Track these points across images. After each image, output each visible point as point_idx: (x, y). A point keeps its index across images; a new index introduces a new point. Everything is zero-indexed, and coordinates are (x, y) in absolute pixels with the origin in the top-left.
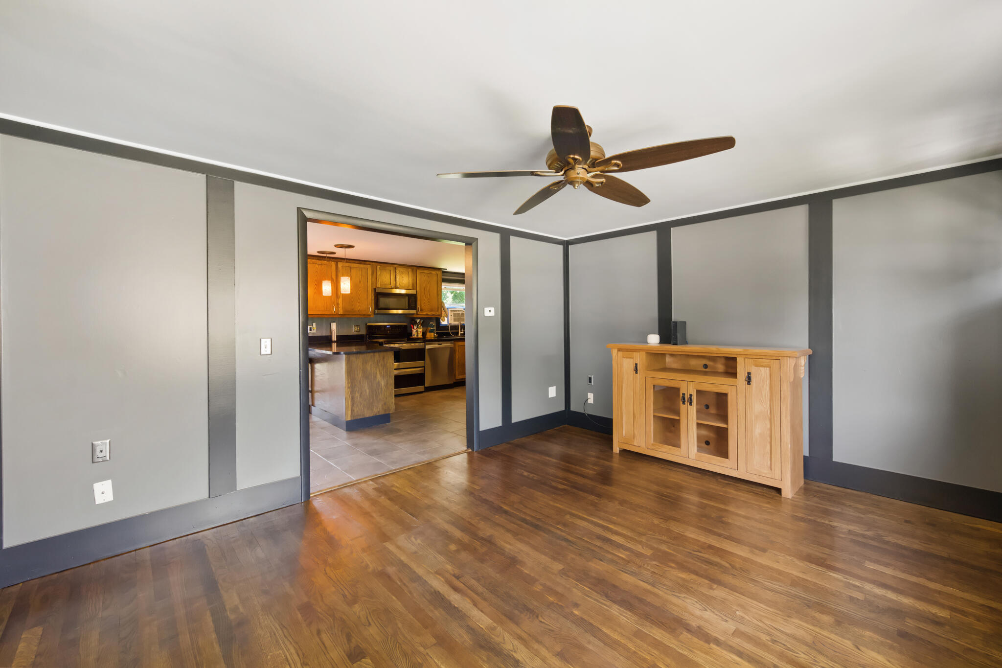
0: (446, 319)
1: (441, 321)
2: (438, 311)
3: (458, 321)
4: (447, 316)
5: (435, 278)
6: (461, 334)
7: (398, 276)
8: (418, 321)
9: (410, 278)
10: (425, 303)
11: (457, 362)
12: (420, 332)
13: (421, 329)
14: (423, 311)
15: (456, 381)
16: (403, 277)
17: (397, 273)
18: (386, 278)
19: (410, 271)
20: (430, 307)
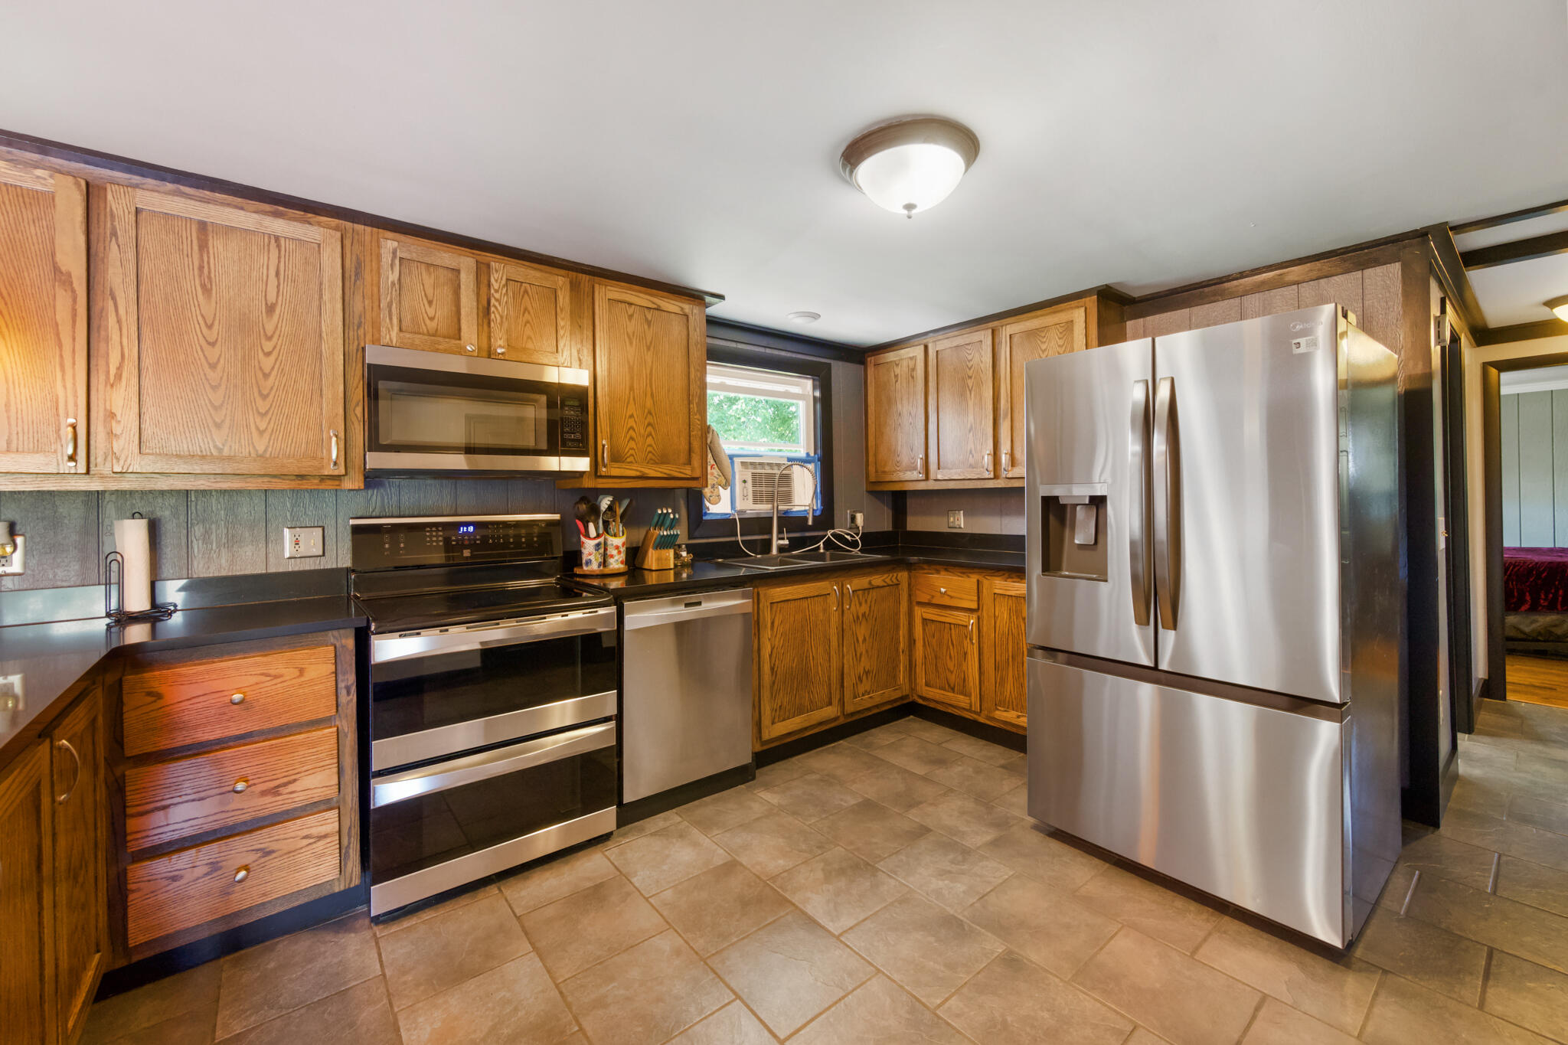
0: (725, 494)
1: (707, 504)
2: (689, 462)
3: (768, 502)
4: (728, 483)
5: (677, 329)
6: (781, 549)
7: (500, 304)
8: (605, 503)
9: (563, 319)
10: (634, 430)
11: (766, 668)
12: (617, 547)
13: (621, 535)
14: (623, 462)
15: (765, 748)
16: (526, 309)
17: (496, 288)
18: (434, 306)
19: (561, 289)
20: (654, 446)
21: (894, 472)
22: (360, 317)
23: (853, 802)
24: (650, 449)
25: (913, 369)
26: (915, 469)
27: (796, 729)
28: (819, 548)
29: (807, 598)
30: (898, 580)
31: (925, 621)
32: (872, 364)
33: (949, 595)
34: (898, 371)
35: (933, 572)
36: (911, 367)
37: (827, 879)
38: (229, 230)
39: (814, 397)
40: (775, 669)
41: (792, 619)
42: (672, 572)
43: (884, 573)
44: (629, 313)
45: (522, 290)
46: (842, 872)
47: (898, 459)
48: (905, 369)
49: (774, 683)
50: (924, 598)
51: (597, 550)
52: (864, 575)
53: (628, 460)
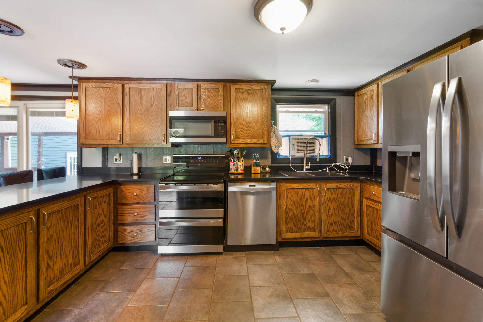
2: (262, 138)
5: (259, 94)
6: (307, 170)
7: (203, 96)
8: (236, 152)
9: (221, 97)
10: (243, 129)
11: (284, 212)
12: (240, 165)
13: (242, 161)
14: (239, 139)
15: (283, 241)
16: (210, 96)
17: (202, 91)
18: (187, 99)
19: (220, 88)
20: (250, 133)
21: (365, 140)
22: (170, 105)
23: (306, 272)
24: (249, 134)
25: (372, 95)
26: (372, 139)
27: (296, 237)
28: (326, 170)
29: (304, 189)
30: (354, 186)
31: (367, 206)
32: (357, 96)
33: (377, 196)
34: (366, 97)
35: (371, 184)
36: (371, 94)
37: (270, 296)
38: (145, 89)
39: (328, 112)
40: (288, 213)
41: (296, 196)
42: (259, 174)
43: (346, 182)
44: (242, 92)
45: (209, 90)
46: (278, 296)
47: (366, 135)
48: (369, 95)
49: (287, 218)
50: (367, 196)
51: (234, 166)
52: (334, 182)
53: (241, 138)
